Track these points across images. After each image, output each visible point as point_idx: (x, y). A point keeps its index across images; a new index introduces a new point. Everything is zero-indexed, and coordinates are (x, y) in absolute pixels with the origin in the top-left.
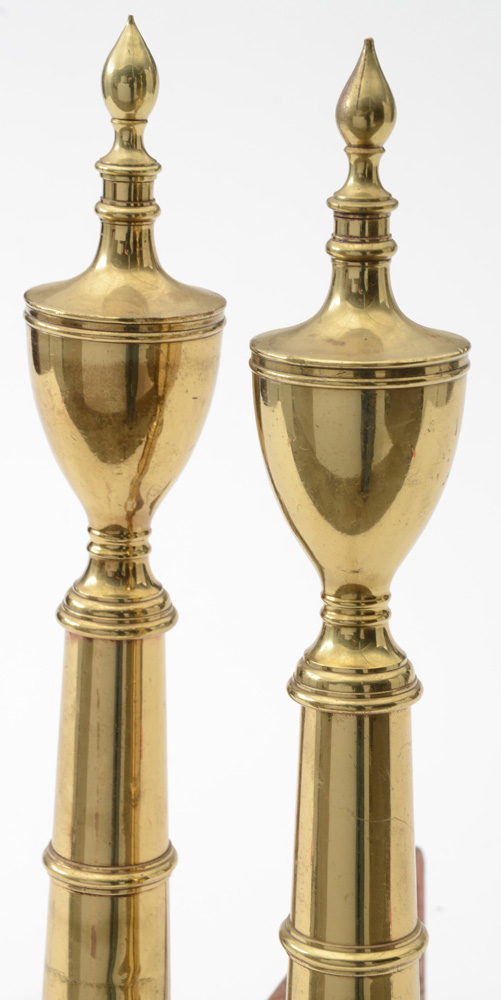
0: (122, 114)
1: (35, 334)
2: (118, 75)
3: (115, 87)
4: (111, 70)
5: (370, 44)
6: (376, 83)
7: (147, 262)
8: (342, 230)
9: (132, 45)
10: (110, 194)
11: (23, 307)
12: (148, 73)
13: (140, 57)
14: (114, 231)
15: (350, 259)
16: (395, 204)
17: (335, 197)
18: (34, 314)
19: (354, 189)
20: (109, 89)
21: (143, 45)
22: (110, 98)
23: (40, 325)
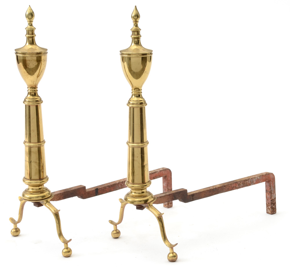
0: (29, 20)
1: (17, 56)
2: (28, 14)
3: (28, 16)
4: (27, 14)
5: (136, 6)
6: (137, 12)
7: (34, 44)
8: (133, 34)
9: (30, 10)
10: (28, 33)
11: (15, 52)
12: (33, 14)
13: (31, 11)
14: (29, 39)
15: (135, 38)
16: (141, 30)
17: (132, 29)
18: (17, 53)
19: (135, 27)
20: (27, 16)
21: (32, 10)
22: (27, 18)
23: (18, 55)
